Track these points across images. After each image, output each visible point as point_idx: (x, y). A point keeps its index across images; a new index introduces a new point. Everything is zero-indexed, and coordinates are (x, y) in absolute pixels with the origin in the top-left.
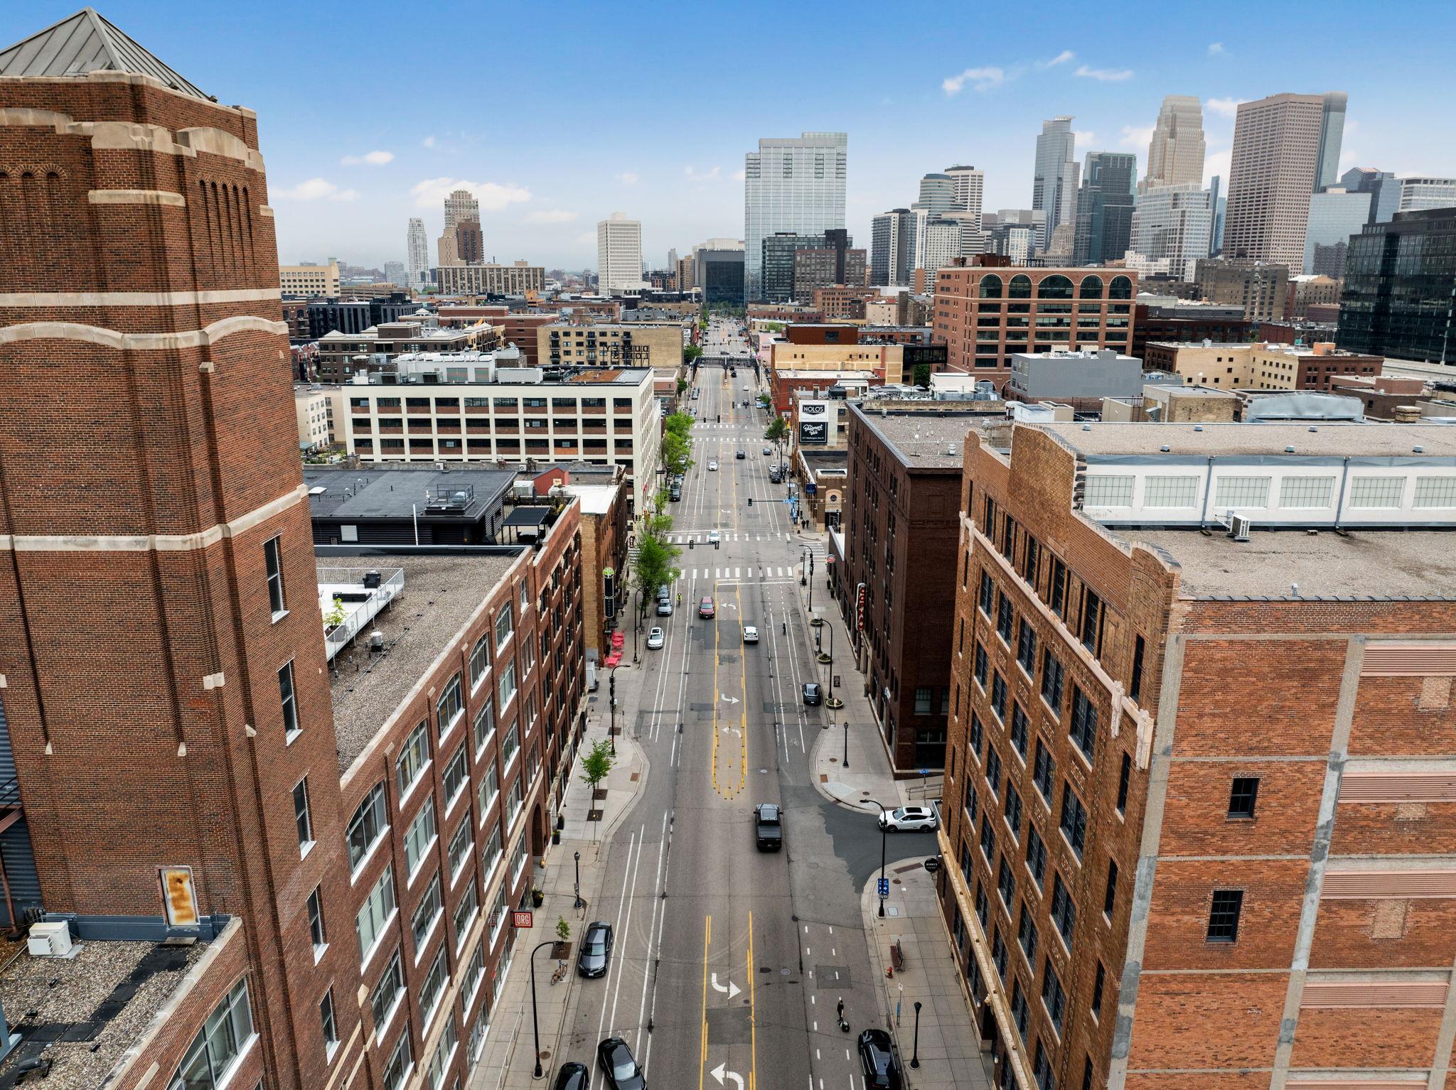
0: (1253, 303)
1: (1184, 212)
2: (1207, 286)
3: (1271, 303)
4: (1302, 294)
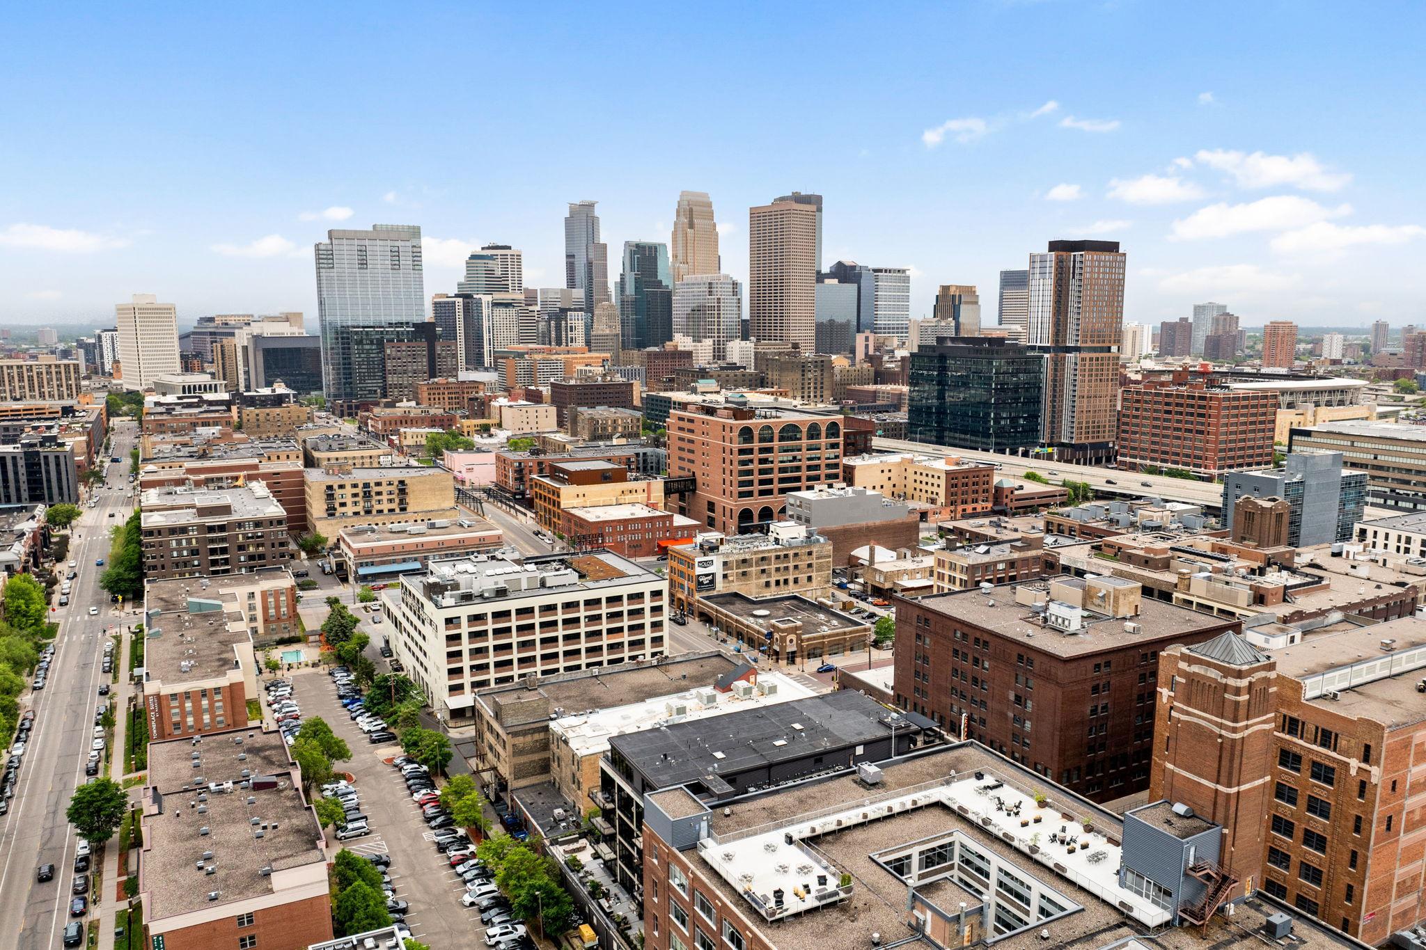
0: (809, 388)
1: (719, 299)
2: (772, 375)
3: (822, 388)
4: (839, 377)
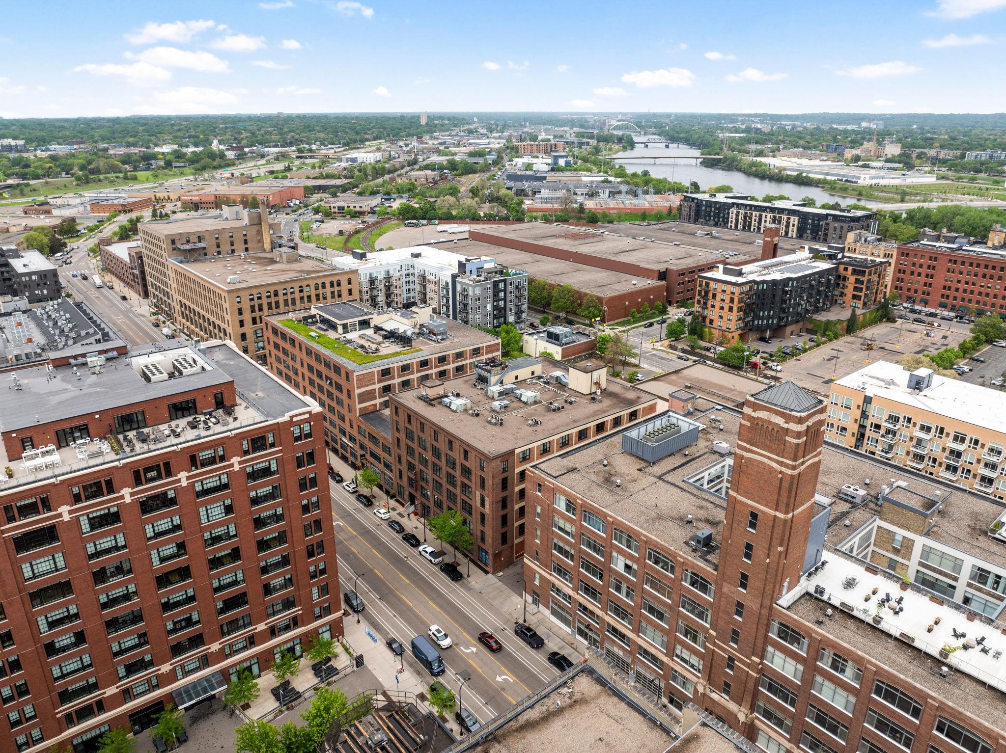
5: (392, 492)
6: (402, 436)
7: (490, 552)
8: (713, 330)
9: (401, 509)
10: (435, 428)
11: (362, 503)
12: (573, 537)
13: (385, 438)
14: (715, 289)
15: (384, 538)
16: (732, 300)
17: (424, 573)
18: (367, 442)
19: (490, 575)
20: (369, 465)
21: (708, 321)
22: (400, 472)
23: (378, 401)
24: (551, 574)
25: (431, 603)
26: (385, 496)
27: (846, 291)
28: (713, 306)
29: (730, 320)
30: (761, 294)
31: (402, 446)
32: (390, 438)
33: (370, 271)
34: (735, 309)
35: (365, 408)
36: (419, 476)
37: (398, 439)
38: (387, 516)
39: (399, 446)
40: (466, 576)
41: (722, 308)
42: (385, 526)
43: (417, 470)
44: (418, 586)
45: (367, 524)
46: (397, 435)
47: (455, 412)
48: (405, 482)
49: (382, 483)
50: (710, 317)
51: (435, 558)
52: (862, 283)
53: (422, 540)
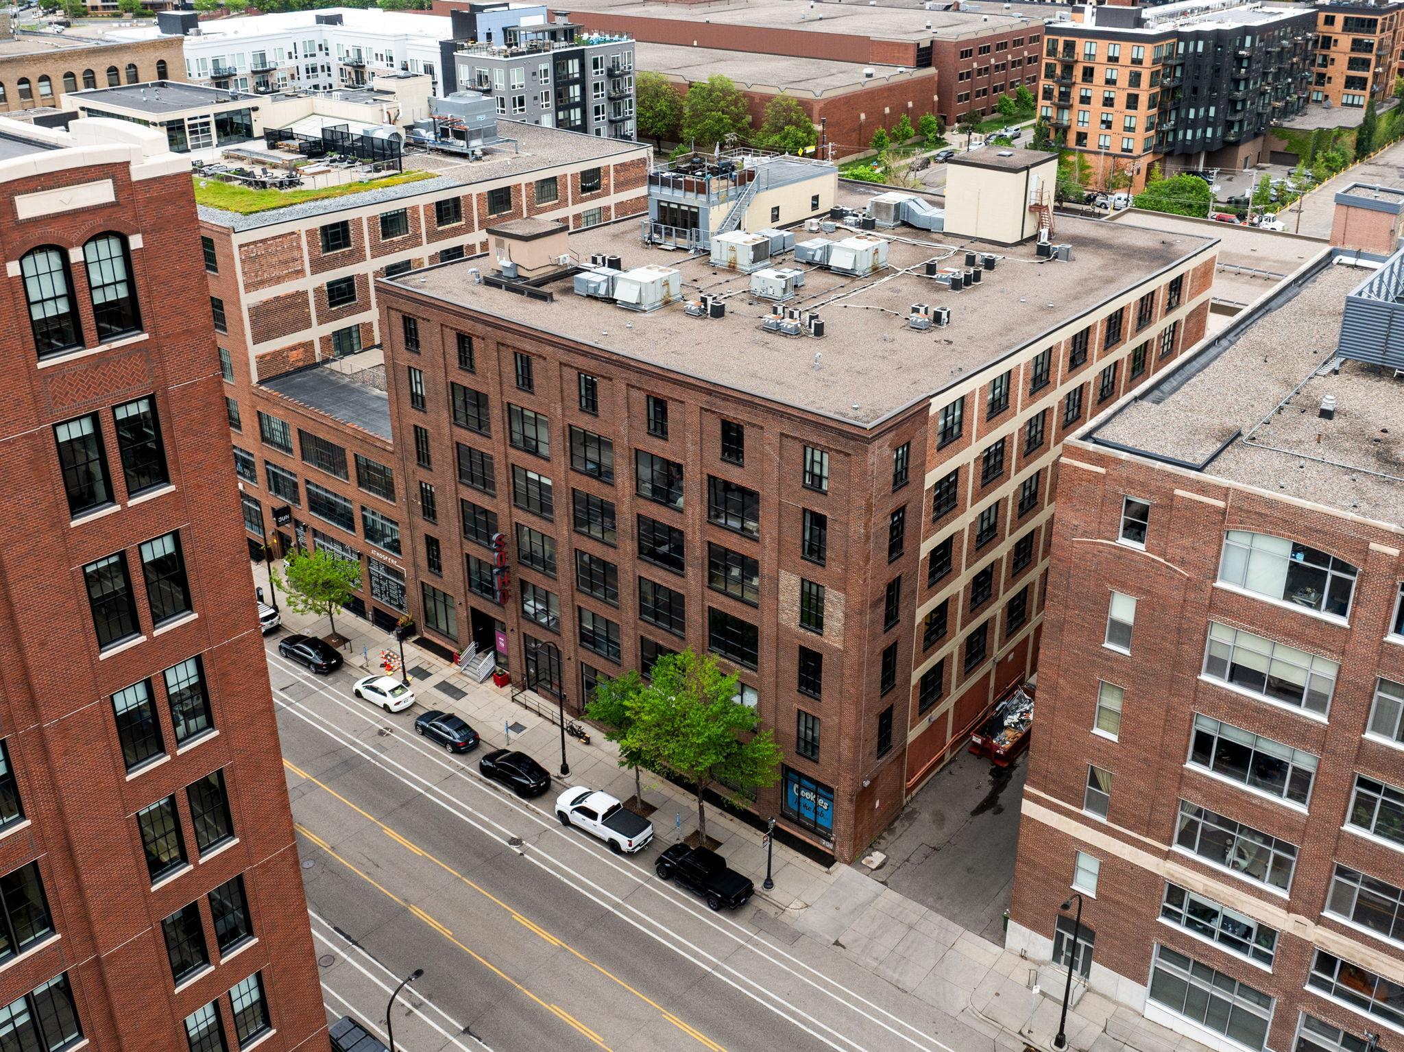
5: (403, 617)
6: (438, 421)
7: (844, 787)
8: (1087, 157)
9: (443, 670)
10: (581, 362)
11: (306, 663)
12: (1317, 702)
13: (365, 440)
14: (1090, 56)
15: (416, 781)
16: (1135, 80)
17: (604, 897)
18: (294, 464)
19: (841, 870)
20: (306, 539)
21: (1072, 138)
22: (432, 543)
23: (317, 332)
24: (1167, 856)
25: (671, 1018)
26: (378, 633)
27: (1330, 71)
28: (1085, 100)
29: (1130, 129)
30: (1191, 63)
31: (435, 454)
32: (384, 433)
33: (216, 53)
34: (1144, 99)
35: (276, 355)
36: (511, 551)
37: (420, 435)
38: (406, 698)
39: (424, 458)
40: (758, 886)
41: (1108, 102)
42: (404, 732)
43: (504, 527)
44: (599, 952)
45: (341, 736)
46: (414, 418)
47: (632, 308)
48: (453, 578)
49: (362, 594)
50: (1077, 128)
51: (631, 834)
52: (1369, 47)
53: (554, 770)
